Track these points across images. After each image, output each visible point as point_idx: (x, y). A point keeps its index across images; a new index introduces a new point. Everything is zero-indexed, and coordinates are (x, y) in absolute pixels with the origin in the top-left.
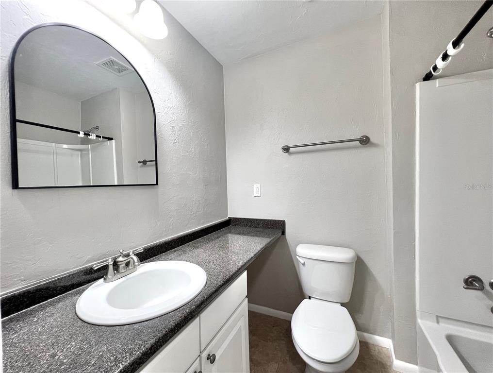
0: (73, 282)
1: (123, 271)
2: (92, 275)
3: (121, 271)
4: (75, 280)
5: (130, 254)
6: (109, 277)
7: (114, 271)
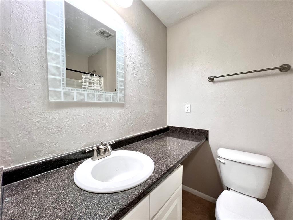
0: (75, 158)
1: (103, 154)
2: (86, 155)
3: (101, 154)
4: (76, 157)
5: (107, 144)
6: (94, 157)
7: (97, 154)
